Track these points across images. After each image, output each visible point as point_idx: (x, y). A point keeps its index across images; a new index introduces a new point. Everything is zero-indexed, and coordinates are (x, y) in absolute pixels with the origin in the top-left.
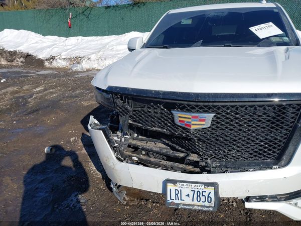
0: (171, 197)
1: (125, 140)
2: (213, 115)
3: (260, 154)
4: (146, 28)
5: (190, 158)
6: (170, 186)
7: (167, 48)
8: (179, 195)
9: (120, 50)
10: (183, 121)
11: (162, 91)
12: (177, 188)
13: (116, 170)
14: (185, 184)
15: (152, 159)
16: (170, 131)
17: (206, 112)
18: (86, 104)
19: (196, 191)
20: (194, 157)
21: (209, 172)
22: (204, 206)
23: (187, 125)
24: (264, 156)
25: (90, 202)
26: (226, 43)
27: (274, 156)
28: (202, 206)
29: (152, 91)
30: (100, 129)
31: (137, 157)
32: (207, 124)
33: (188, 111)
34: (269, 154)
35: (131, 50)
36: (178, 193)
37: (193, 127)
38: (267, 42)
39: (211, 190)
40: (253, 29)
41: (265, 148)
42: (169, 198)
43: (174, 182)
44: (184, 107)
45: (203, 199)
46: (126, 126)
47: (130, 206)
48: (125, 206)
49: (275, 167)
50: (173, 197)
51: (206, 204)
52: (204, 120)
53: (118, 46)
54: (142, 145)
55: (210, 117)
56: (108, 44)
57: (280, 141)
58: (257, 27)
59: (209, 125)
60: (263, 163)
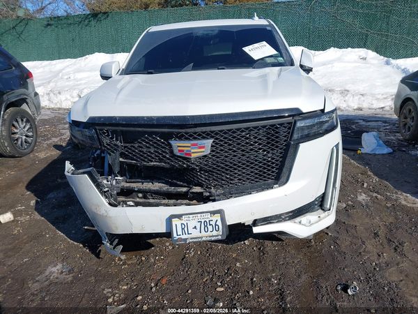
0: (178, 233)
1: (117, 183)
2: (212, 141)
3: (260, 175)
4: (114, 48)
5: (193, 190)
6: (175, 222)
7: (151, 73)
8: (186, 229)
9: (81, 80)
10: (183, 151)
11: (155, 117)
12: (183, 222)
13: (110, 217)
14: (190, 216)
15: (151, 201)
16: (168, 163)
17: (204, 138)
18: (42, 155)
19: (203, 221)
20: (197, 189)
21: (214, 200)
22: (213, 236)
23: (186, 154)
24: (265, 177)
25: (76, 270)
26: (220, 66)
27: (273, 176)
28: (210, 237)
29: (143, 117)
30: (84, 173)
31: (133, 201)
32: (207, 151)
33: (187, 139)
34: (269, 175)
35: (105, 77)
36: (184, 228)
37: (194, 156)
38: (262, 63)
39: (217, 217)
40: (246, 49)
41: (265, 168)
42: (175, 235)
43: (179, 216)
44: (183, 136)
45: (210, 228)
46: (117, 165)
47: (128, 265)
48: (122, 265)
49: (276, 186)
50: (180, 233)
51: (215, 233)
52: (203, 147)
53: (76, 74)
54: (137, 187)
55: (209, 143)
56: (60, 71)
57: (277, 161)
58: (251, 47)
59: (209, 152)
60: (264, 184)
